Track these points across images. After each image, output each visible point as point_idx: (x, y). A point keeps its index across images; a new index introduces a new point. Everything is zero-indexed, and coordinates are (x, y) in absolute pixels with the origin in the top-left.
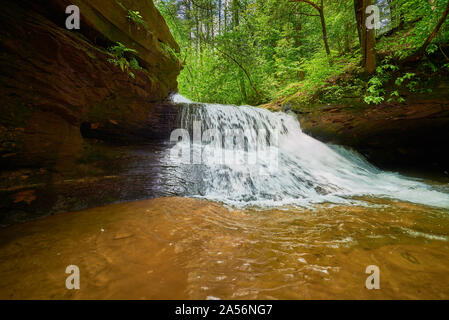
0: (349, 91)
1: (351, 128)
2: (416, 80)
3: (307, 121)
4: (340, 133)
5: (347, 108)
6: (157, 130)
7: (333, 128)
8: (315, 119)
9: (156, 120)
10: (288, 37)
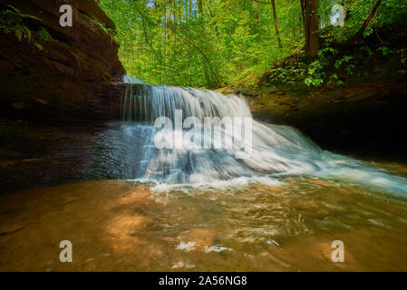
0: (293, 75)
1: (297, 110)
2: (353, 64)
3: (257, 104)
4: (287, 114)
5: (293, 91)
6: (99, 111)
7: (280, 109)
8: (263, 101)
9: (97, 101)
10: (244, 25)
